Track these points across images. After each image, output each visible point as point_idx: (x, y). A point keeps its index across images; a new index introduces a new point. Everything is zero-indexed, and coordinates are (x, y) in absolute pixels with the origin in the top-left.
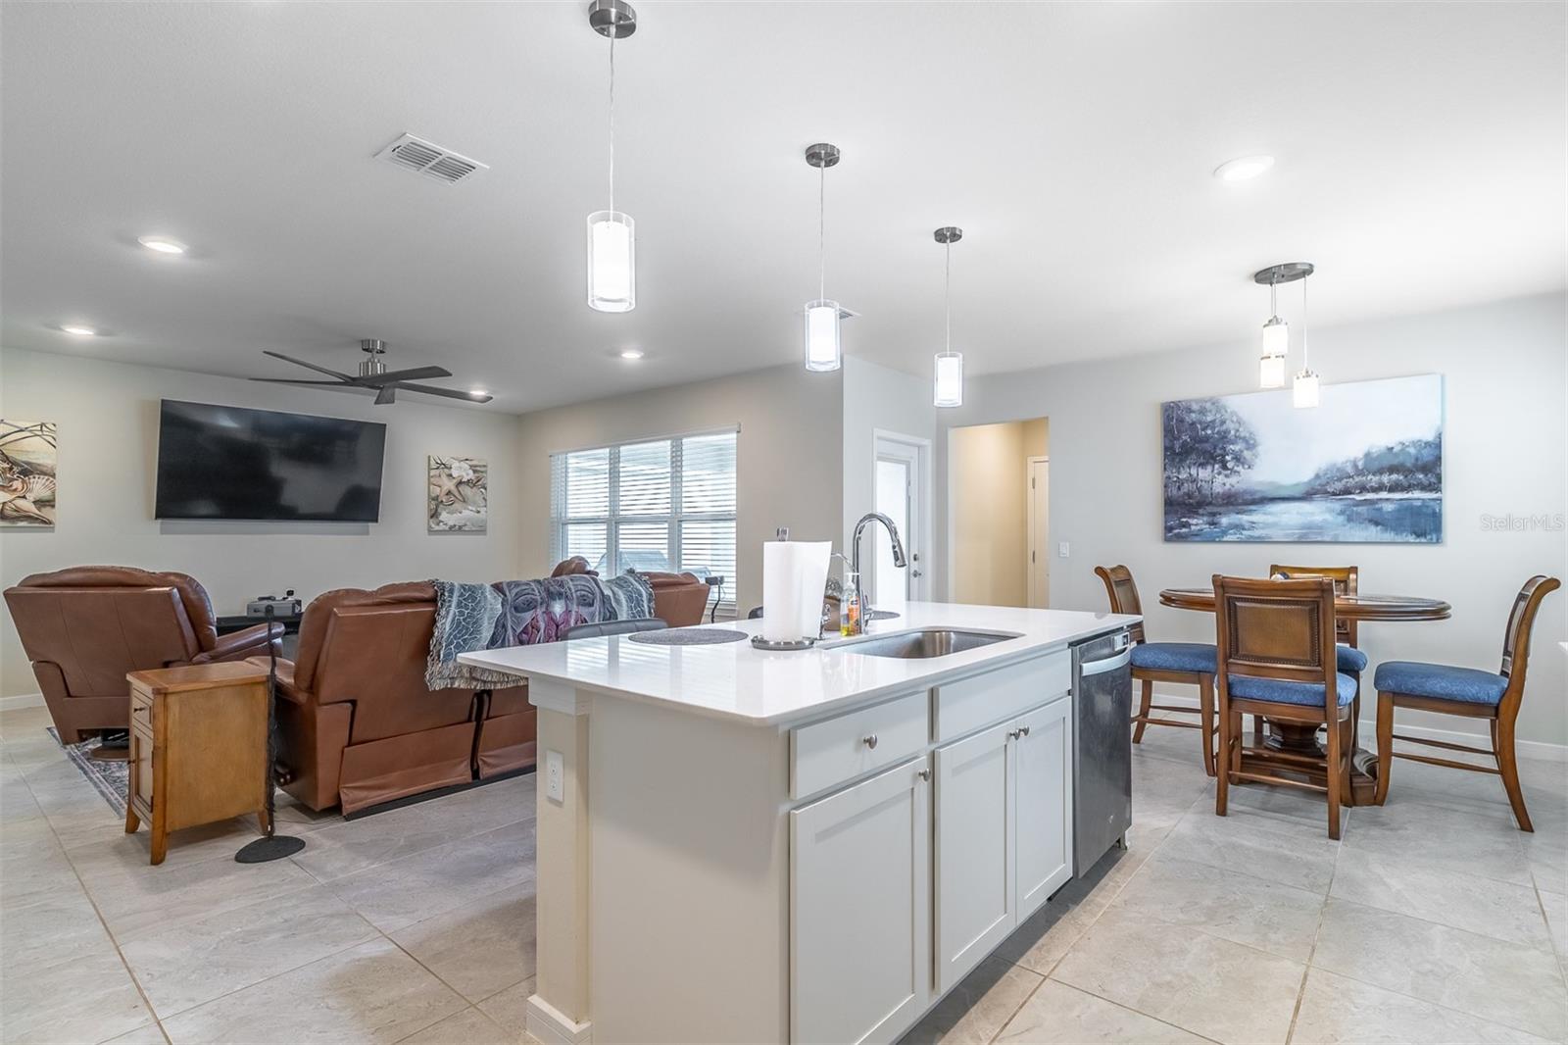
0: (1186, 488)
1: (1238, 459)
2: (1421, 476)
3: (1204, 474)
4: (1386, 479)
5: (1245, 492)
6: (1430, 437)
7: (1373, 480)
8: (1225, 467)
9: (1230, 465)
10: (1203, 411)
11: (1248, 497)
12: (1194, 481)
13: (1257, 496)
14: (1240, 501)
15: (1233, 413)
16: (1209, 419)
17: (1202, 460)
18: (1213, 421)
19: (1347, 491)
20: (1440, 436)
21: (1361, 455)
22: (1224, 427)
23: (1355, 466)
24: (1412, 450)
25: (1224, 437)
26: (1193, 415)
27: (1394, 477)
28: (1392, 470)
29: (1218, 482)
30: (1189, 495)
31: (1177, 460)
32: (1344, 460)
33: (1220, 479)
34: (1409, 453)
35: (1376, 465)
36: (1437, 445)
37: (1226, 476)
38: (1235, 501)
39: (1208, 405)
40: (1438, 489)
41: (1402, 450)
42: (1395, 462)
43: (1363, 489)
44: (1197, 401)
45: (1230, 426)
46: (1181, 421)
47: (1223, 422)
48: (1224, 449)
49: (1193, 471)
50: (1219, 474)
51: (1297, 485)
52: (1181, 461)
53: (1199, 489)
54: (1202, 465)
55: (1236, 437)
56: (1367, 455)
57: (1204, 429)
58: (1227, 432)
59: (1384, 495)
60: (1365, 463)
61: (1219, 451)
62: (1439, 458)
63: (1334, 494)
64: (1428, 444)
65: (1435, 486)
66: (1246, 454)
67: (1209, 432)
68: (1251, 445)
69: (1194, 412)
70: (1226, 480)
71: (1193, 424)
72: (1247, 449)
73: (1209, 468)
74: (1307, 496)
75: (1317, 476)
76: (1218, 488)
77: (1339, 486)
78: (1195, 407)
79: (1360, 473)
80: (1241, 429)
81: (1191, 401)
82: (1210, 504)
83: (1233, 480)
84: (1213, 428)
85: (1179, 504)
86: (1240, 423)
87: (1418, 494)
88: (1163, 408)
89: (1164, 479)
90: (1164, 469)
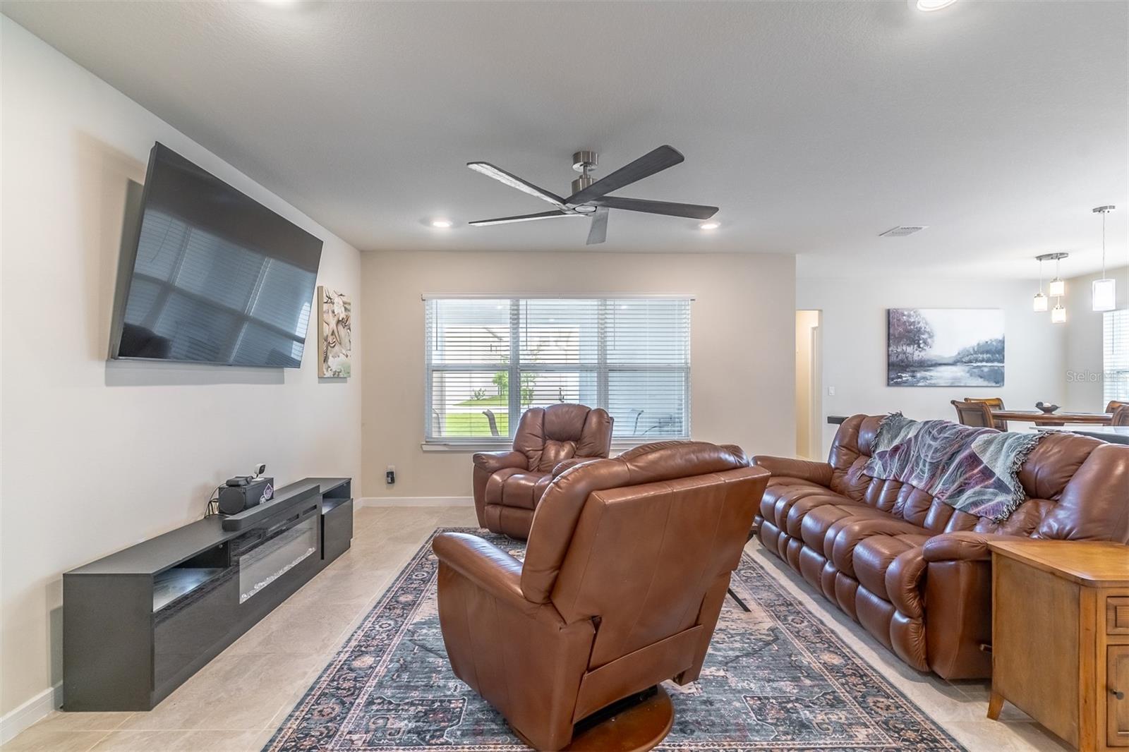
0: (900, 357)
1: (925, 343)
2: (997, 356)
3: (909, 349)
4: (985, 356)
5: (928, 360)
6: (1000, 338)
7: (980, 356)
8: (919, 347)
9: (921, 346)
10: (909, 316)
11: (929, 363)
12: (905, 353)
13: (933, 363)
14: (926, 365)
15: (923, 318)
16: (912, 320)
17: (908, 342)
18: (914, 322)
19: (970, 362)
20: (1004, 338)
21: (976, 345)
22: (919, 326)
23: (974, 349)
24: (994, 343)
25: (919, 331)
26: (904, 317)
27: (988, 355)
28: (987, 352)
29: (916, 354)
30: (902, 361)
31: (896, 341)
32: (969, 346)
33: (917, 353)
34: (993, 345)
35: (982, 350)
36: (1003, 341)
37: (920, 351)
38: (925, 365)
39: (912, 313)
40: (1003, 362)
41: (991, 343)
42: (988, 348)
43: (977, 361)
44: (908, 309)
45: (922, 325)
46: (899, 320)
47: (919, 323)
48: (919, 337)
49: (904, 348)
50: (917, 350)
51: (950, 358)
52: (899, 342)
53: (907, 358)
54: (909, 345)
55: (925, 331)
56: (978, 344)
57: (910, 326)
58: (920, 328)
59: (984, 364)
60: (978, 349)
61: (917, 338)
62: (1004, 348)
63: (965, 363)
64: (1000, 341)
65: (1002, 361)
66: (929, 340)
67: (912, 327)
68: (931, 337)
69: (904, 315)
70: (920, 354)
71: (905, 322)
72: (930, 338)
73: (912, 347)
74: (954, 364)
75: (959, 354)
76: (916, 358)
77: (967, 359)
78: (906, 313)
79: (976, 353)
80: (927, 327)
81: (904, 309)
82: (912, 366)
83: (923, 354)
84: (914, 325)
85: (897, 365)
86: (926, 323)
87: (996, 364)
88: (888, 312)
89: (888, 351)
90: (889, 346)
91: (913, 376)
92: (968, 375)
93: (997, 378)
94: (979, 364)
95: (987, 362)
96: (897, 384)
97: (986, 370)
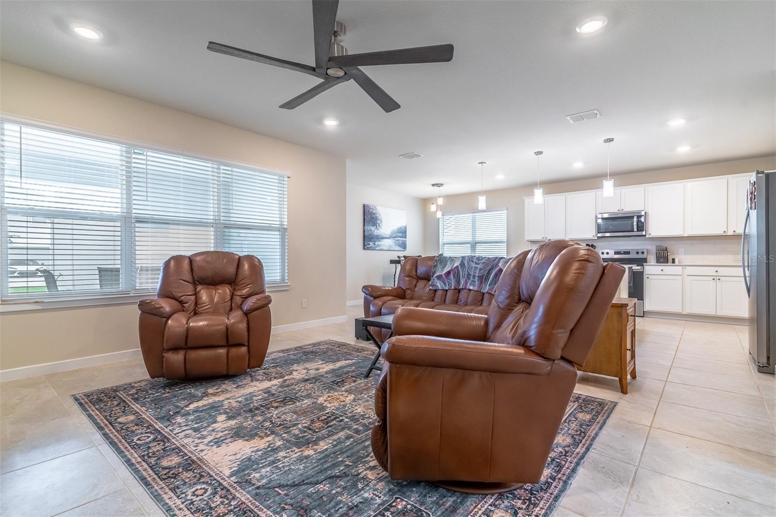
0: (370, 232)
1: (379, 225)
2: (404, 234)
3: (373, 228)
5: (379, 235)
6: (405, 226)
7: (399, 235)
8: (376, 227)
9: (378, 227)
10: (373, 209)
13: (382, 237)
15: (378, 212)
16: (374, 212)
17: (372, 224)
19: (395, 237)
21: (397, 229)
23: (396, 231)
25: (376, 218)
27: (401, 234)
30: (370, 235)
31: (367, 223)
35: (399, 231)
36: (406, 227)
37: (377, 230)
38: (379, 238)
41: (402, 228)
42: (401, 231)
43: (397, 237)
44: (373, 206)
45: (378, 215)
46: (369, 211)
49: (371, 227)
51: (388, 234)
52: (369, 224)
53: (372, 233)
54: (373, 226)
55: (379, 218)
57: (373, 215)
59: (400, 239)
61: (375, 223)
62: (406, 231)
63: (393, 238)
65: (405, 238)
66: (380, 224)
68: (381, 222)
69: (371, 209)
71: (371, 213)
74: (389, 238)
75: (391, 233)
76: (375, 234)
78: (371, 207)
79: (397, 233)
81: (371, 205)
82: (374, 238)
84: (375, 215)
85: (368, 237)
86: (379, 215)
87: (404, 239)
88: (364, 206)
89: (364, 229)
90: (364, 226)
91: (374, 244)
92: (394, 244)
93: (404, 246)
94: (398, 239)
95: (401, 238)
96: (368, 249)
97: (400, 242)
